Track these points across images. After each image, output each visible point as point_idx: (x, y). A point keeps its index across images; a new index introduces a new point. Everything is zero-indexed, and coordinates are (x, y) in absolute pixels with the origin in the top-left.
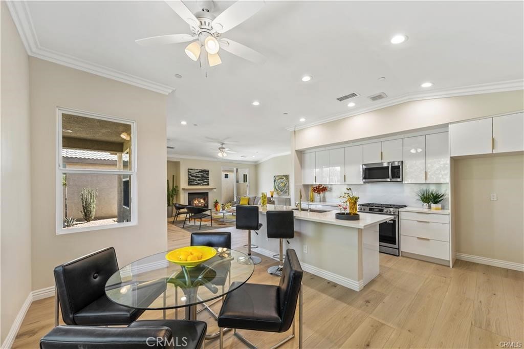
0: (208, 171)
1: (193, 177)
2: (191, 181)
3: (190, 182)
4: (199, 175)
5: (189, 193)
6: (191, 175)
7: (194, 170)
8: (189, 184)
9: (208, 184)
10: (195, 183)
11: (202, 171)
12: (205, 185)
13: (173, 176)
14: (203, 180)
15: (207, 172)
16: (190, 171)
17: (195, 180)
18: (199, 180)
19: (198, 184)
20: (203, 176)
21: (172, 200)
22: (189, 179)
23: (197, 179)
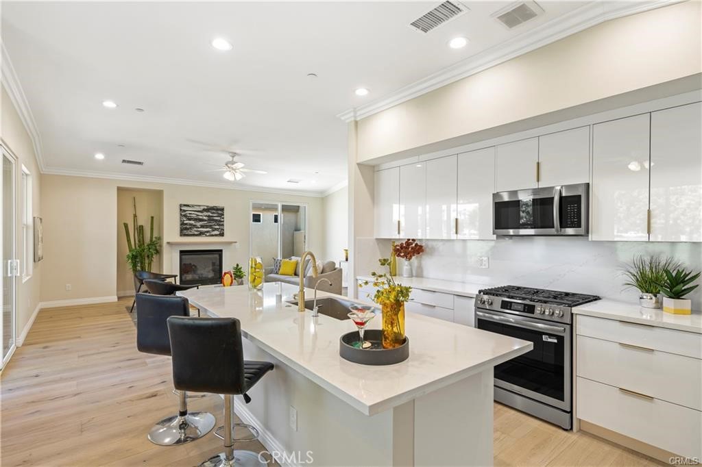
0: (222, 210)
1: (190, 219)
2: (186, 229)
3: (184, 230)
4: (204, 216)
5: (181, 252)
6: (185, 216)
7: (193, 206)
8: (182, 234)
9: (222, 235)
10: (194, 231)
11: (208, 209)
12: (216, 235)
13: (152, 218)
14: (210, 227)
15: (220, 211)
16: (183, 208)
17: (195, 226)
18: (202, 226)
19: (201, 234)
20: (210, 219)
21: (150, 264)
22: (182, 224)
23: (199, 224)
